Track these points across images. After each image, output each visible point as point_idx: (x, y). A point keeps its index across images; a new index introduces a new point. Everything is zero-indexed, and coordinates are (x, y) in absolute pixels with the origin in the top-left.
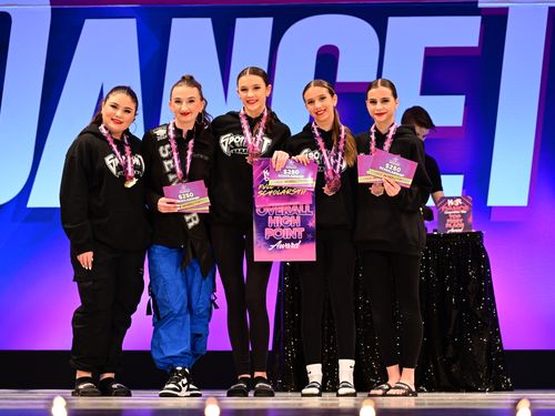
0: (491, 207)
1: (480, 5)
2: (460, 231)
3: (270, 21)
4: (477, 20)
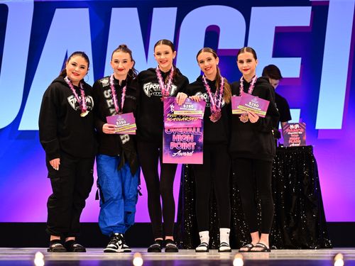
0: (318, 130)
2: (298, 145)
3: (175, 10)
4: (309, 9)
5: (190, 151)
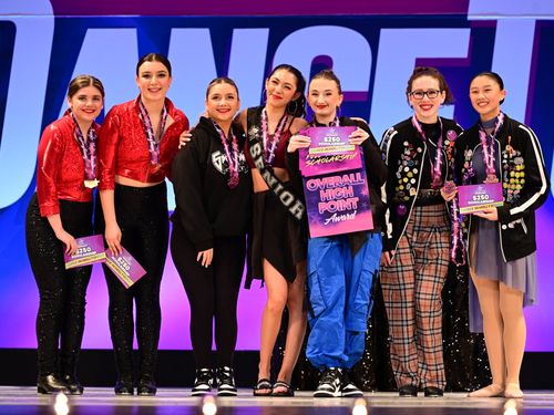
1: (469, 18)
4: (467, 32)
5: (351, 212)
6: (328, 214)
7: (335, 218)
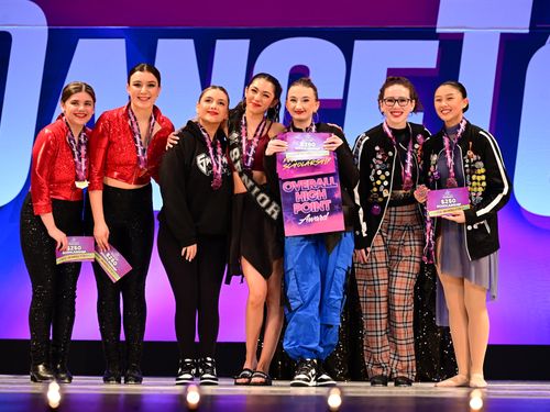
1: (438, 31)
3: (246, 43)
4: (436, 44)
5: (324, 213)
6: (302, 215)
7: (308, 219)
